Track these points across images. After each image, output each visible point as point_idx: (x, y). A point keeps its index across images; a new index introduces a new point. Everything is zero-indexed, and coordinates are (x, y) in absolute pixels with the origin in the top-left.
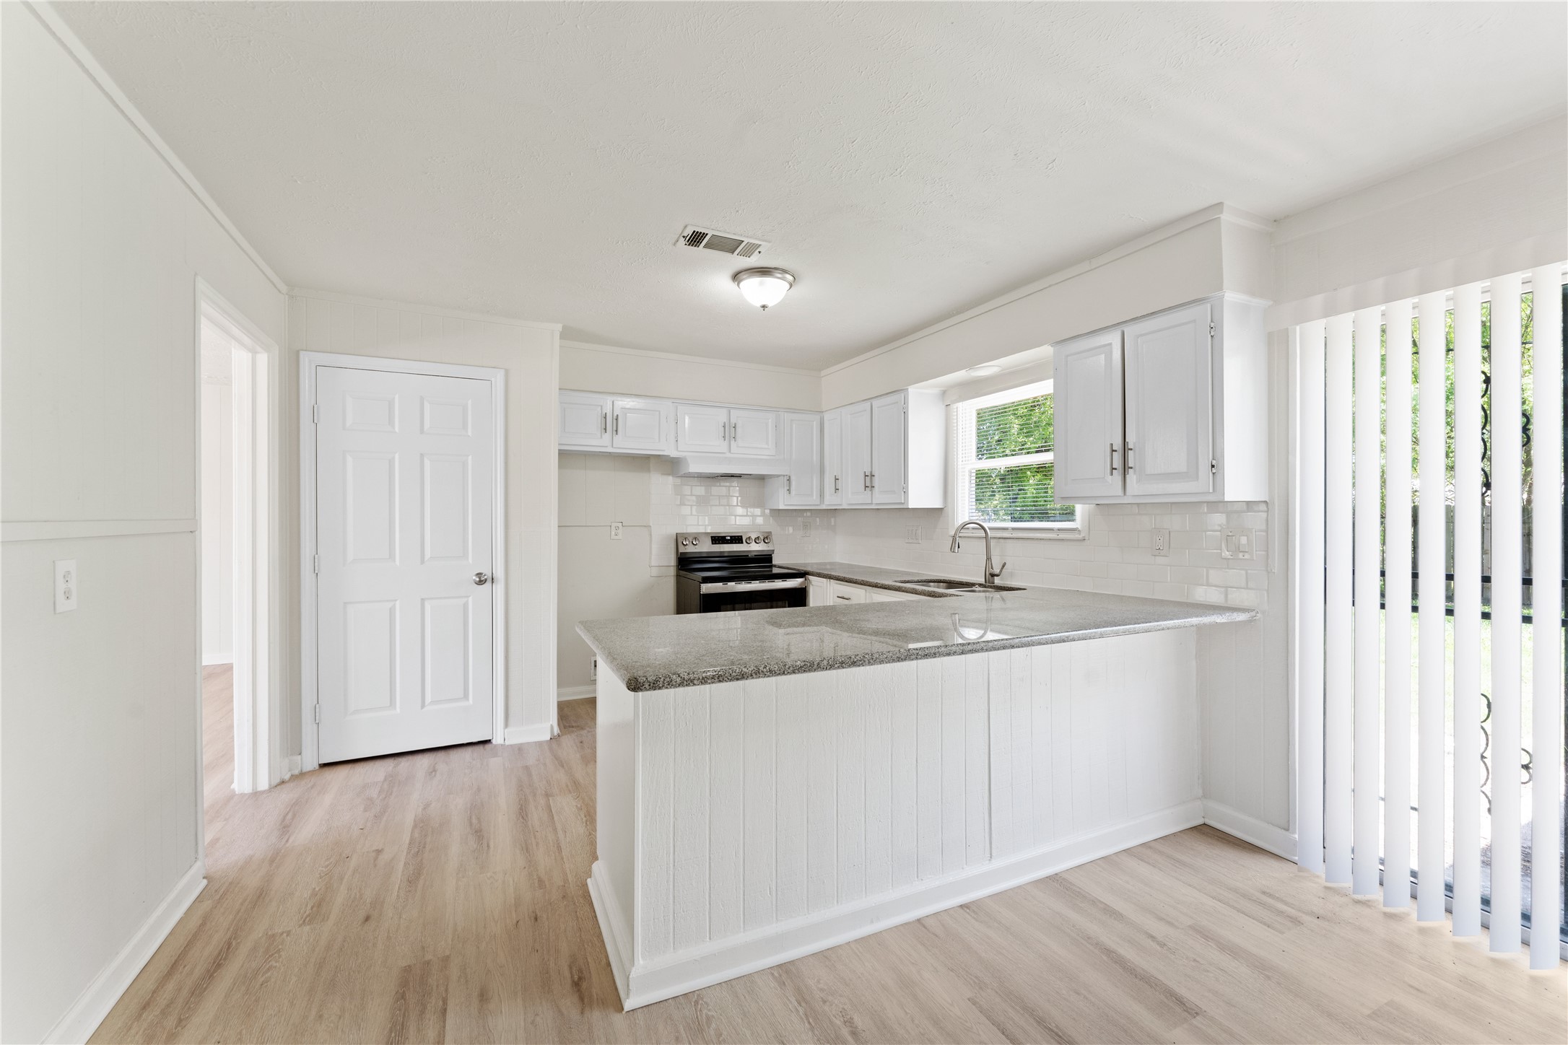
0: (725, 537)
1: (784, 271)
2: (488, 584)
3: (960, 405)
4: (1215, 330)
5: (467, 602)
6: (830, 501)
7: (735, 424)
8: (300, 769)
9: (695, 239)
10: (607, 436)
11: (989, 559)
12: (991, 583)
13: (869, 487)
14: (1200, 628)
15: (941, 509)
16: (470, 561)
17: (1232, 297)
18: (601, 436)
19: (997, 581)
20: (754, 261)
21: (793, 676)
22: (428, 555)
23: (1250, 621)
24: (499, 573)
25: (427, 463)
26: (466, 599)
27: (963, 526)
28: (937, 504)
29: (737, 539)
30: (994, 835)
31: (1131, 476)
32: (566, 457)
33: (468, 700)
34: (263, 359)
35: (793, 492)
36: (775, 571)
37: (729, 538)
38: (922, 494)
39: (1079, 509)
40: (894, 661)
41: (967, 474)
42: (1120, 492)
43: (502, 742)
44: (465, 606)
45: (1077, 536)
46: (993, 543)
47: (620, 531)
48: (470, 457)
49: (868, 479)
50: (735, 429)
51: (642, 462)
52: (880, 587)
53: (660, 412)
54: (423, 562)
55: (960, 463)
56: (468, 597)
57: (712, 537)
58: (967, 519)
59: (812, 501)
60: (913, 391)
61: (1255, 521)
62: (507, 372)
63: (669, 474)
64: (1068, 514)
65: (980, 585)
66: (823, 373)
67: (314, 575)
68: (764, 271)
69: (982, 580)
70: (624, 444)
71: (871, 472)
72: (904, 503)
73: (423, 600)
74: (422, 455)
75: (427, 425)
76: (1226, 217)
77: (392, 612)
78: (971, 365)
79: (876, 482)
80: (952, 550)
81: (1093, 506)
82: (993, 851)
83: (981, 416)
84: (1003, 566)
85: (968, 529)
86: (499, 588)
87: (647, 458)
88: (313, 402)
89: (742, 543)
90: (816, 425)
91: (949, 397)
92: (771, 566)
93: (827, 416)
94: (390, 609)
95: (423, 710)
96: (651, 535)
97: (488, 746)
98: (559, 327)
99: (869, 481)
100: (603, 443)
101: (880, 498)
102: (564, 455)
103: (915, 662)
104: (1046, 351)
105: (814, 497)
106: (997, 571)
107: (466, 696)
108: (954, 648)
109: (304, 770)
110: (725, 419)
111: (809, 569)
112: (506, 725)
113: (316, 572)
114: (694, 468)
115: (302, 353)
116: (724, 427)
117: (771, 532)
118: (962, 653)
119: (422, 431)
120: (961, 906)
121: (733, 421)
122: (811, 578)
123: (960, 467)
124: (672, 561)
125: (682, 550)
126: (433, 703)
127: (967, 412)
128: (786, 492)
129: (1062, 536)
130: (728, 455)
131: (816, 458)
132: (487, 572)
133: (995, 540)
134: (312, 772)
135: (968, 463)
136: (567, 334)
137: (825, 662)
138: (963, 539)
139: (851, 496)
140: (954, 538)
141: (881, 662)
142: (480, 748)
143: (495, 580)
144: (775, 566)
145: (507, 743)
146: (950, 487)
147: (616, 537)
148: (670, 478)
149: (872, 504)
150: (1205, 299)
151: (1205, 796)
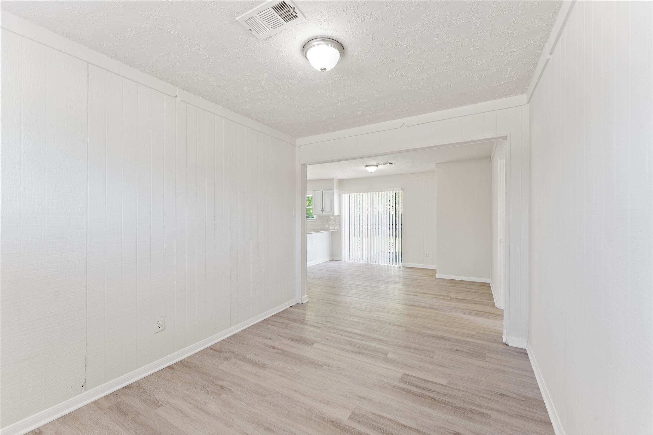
4: (333, 194)
14: (331, 232)
17: (335, 190)
23: (337, 231)
31: (324, 212)
39: (315, 216)
42: (322, 214)
61: (337, 218)
64: (313, 217)
76: (334, 180)
81: (317, 216)
129: (312, 220)
150: (332, 189)
151: (332, 256)
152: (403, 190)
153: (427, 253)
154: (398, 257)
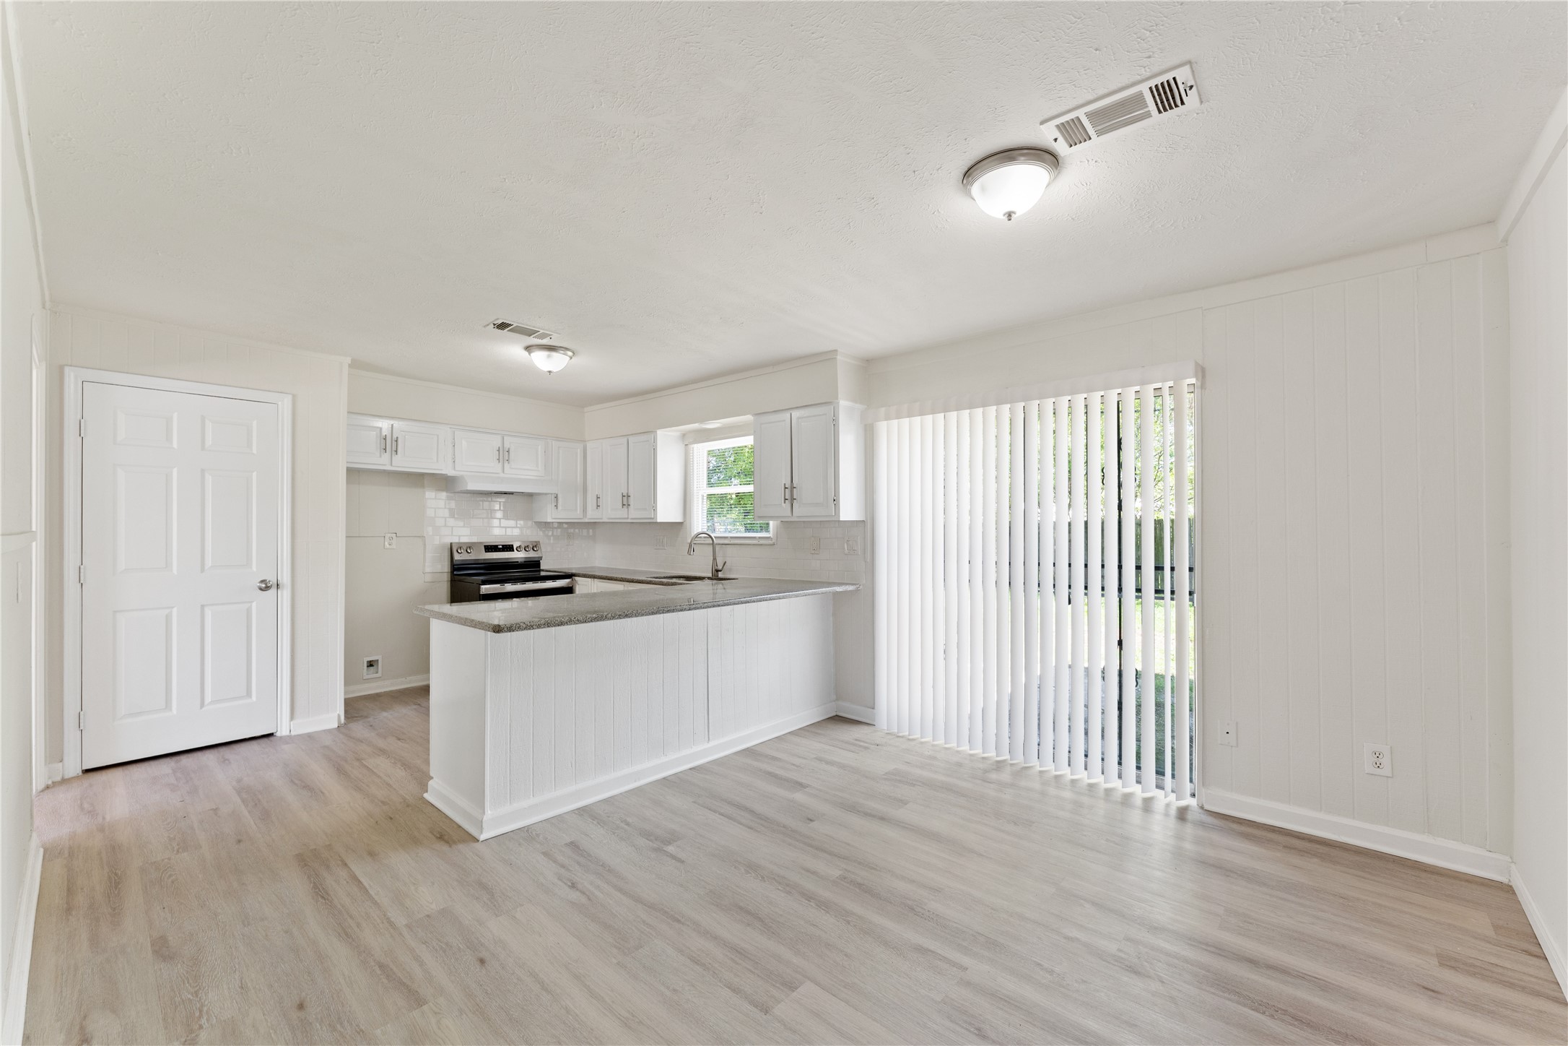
0: (497, 546)
1: (567, 349)
2: (272, 591)
3: (695, 446)
4: (835, 421)
5: (251, 607)
6: (592, 515)
7: (509, 449)
8: (61, 776)
9: (502, 326)
10: (387, 456)
11: (715, 559)
12: (716, 576)
13: (626, 505)
14: (836, 594)
15: (681, 524)
16: (255, 568)
17: (843, 404)
18: (381, 456)
19: (720, 575)
20: (545, 341)
21: (591, 623)
22: (209, 563)
24: (285, 579)
25: (209, 479)
26: (249, 604)
27: (697, 536)
28: (679, 520)
29: (509, 548)
30: (710, 727)
31: (796, 504)
32: (354, 474)
33: (251, 697)
35: (560, 507)
36: (543, 574)
37: (501, 547)
38: (667, 511)
39: (771, 524)
40: (650, 614)
41: (700, 497)
42: (790, 514)
43: (288, 733)
44: (249, 612)
45: (770, 542)
46: (717, 548)
47: (394, 542)
48: (255, 474)
49: (625, 499)
50: (509, 454)
51: (417, 479)
52: (636, 582)
53: (438, 436)
54: (203, 570)
55: (695, 489)
56: (252, 602)
57: (485, 546)
58: (700, 531)
59: (575, 515)
60: (660, 432)
61: (857, 533)
62: (294, 396)
63: (443, 490)
64: (765, 527)
65: (709, 578)
66: (586, 409)
67: (79, 585)
68: (551, 348)
69: (710, 575)
70: (402, 463)
71: (628, 493)
72: (653, 519)
73: (203, 607)
74: (203, 471)
75: (209, 442)
76: (840, 358)
77: (168, 619)
78: (702, 421)
79: (632, 501)
80: (689, 553)
81: (779, 522)
82: (710, 736)
83: (710, 452)
84: (724, 564)
85: (701, 537)
86: (285, 594)
87: (421, 476)
88: (79, 416)
89: (513, 551)
90: (580, 452)
91: (688, 440)
92: (540, 571)
93: (589, 445)
94: (167, 616)
95: (203, 709)
96: (425, 544)
97: (271, 738)
98: (348, 360)
99: (626, 501)
100: (383, 462)
101: (634, 514)
102: (350, 471)
103: (662, 615)
104: (748, 418)
105: (578, 512)
106: (720, 568)
107: (249, 694)
108: (685, 607)
109: (66, 777)
110: (500, 445)
111: (574, 571)
112: (292, 717)
113: (81, 582)
114: (472, 486)
115: (67, 370)
116: (499, 450)
117: (539, 542)
118: (690, 610)
119: (203, 448)
120: (690, 769)
121: (507, 446)
122: (577, 578)
123: (695, 491)
124: (446, 568)
125: (457, 557)
126: (212, 702)
127: (701, 452)
128: (554, 508)
129: (762, 541)
130: (502, 475)
131: (579, 479)
132: (272, 579)
133: (720, 546)
134: (77, 777)
135: (701, 489)
136: (355, 365)
137: (610, 615)
138: (697, 545)
139: (611, 511)
140: (690, 546)
141: (642, 615)
142: (265, 740)
143: (280, 586)
144: (543, 570)
145: (293, 733)
146: (688, 506)
147: (391, 547)
148: (444, 495)
149: (628, 518)
150: (829, 402)
151: (837, 700)
152: (1204, 377)
153: (1378, 755)
154: (1173, 764)
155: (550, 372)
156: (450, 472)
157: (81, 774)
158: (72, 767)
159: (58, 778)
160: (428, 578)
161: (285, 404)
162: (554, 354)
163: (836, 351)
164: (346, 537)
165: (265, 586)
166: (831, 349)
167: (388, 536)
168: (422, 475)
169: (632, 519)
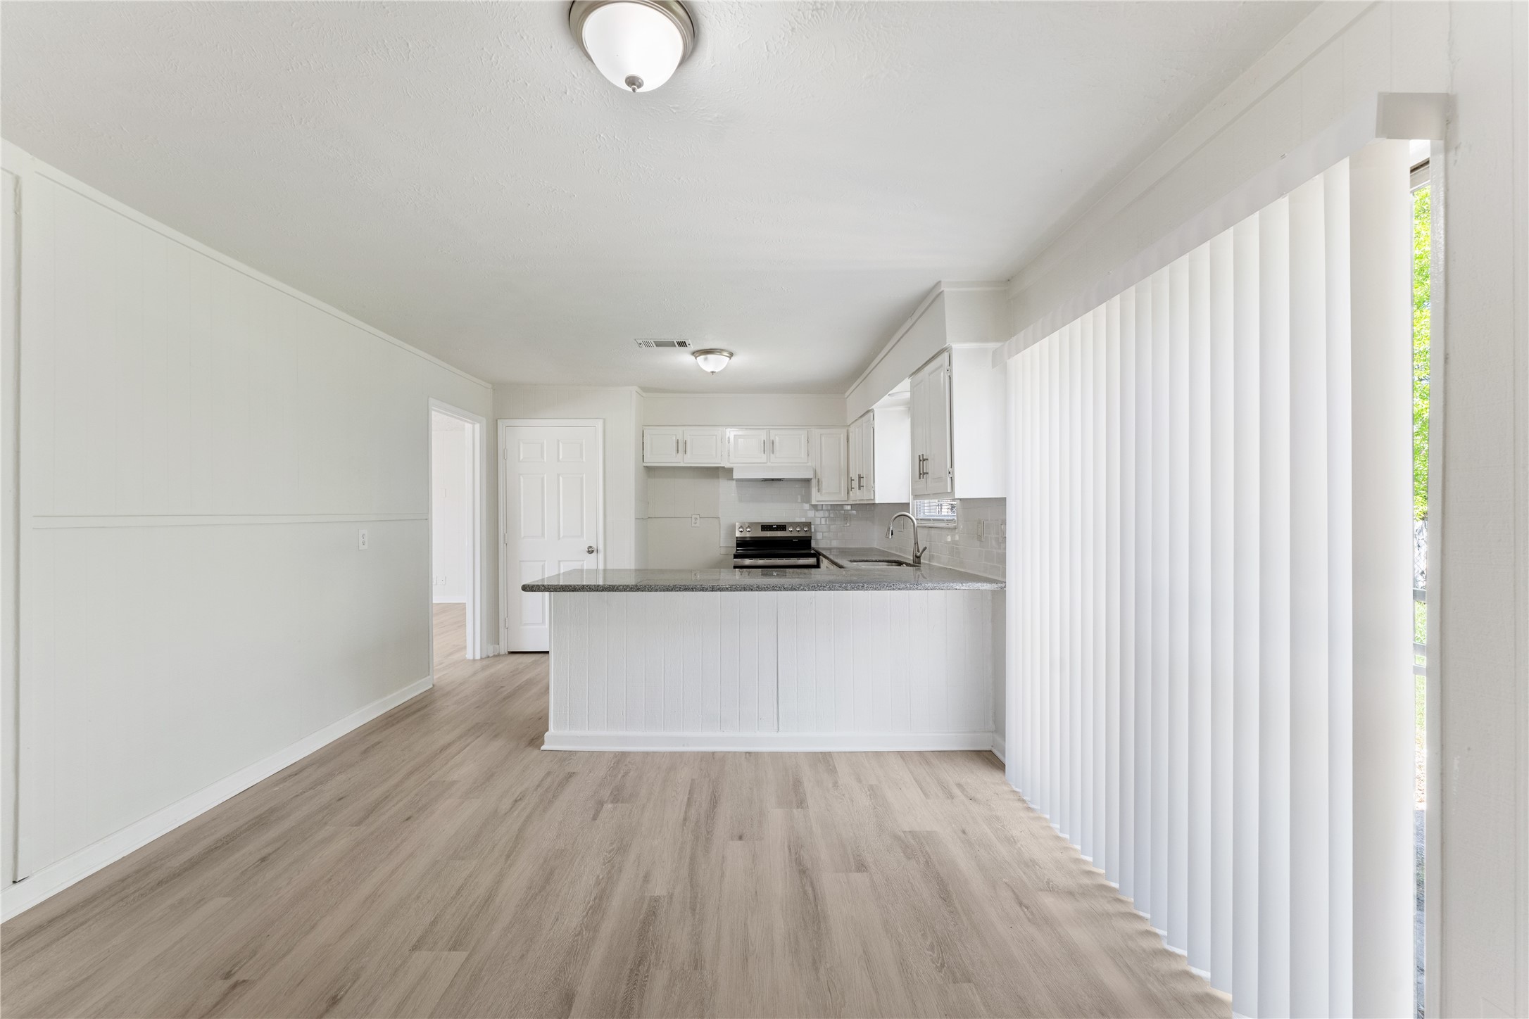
0: (772, 526)
1: (718, 351)
2: (595, 553)
6: (851, 497)
7: (773, 441)
8: (498, 653)
10: (680, 455)
11: (916, 544)
12: (916, 563)
13: (861, 487)
15: (907, 504)
16: (585, 539)
18: (675, 455)
22: (562, 534)
24: (601, 547)
25: (561, 480)
28: (905, 500)
29: (781, 528)
30: (780, 716)
34: (477, 426)
35: (821, 491)
37: (775, 526)
44: (582, 565)
45: (954, 525)
47: (698, 521)
48: (584, 475)
50: (773, 445)
51: (714, 472)
53: (715, 436)
54: (559, 539)
56: (583, 561)
57: (761, 526)
59: (831, 498)
60: (875, 408)
62: (604, 420)
63: (726, 480)
65: (909, 564)
66: (846, 395)
67: (506, 547)
68: (708, 352)
69: (912, 561)
70: (692, 460)
72: (873, 499)
73: (559, 562)
74: (558, 475)
75: (561, 457)
77: (543, 568)
84: (924, 550)
86: (601, 556)
87: (715, 469)
88: (504, 447)
89: (786, 530)
90: (843, 437)
92: (808, 548)
93: (850, 430)
96: (720, 524)
98: (636, 387)
100: (677, 460)
105: (843, 495)
109: (500, 654)
110: (765, 438)
113: (507, 543)
114: (742, 475)
115: (499, 421)
116: (764, 443)
117: (810, 523)
119: (558, 460)
121: (770, 439)
124: (732, 543)
125: (740, 535)
128: (818, 492)
131: (843, 464)
132: (595, 547)
134: (504, 655)
139: (857, 493)
143: (599, 551)
147: (695, 525)
148: (726, 483)
155: (713, 372)
156: (727, 465)
157: (507, 653)
158: (503, 649)
159: (496, 654)
160: (723, 551)
161: (600, 424)
162: (710, 356)
163: (940, 282)
164: (636, 519)
165: (590, 551)
166: (935, 282)
167: (693, 517)
168: (717, 468)
169: (853, 501)
